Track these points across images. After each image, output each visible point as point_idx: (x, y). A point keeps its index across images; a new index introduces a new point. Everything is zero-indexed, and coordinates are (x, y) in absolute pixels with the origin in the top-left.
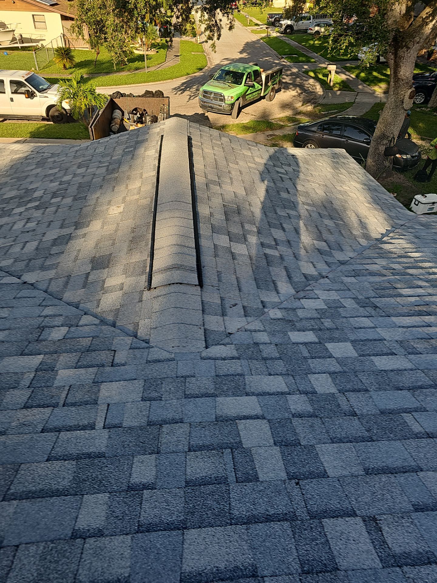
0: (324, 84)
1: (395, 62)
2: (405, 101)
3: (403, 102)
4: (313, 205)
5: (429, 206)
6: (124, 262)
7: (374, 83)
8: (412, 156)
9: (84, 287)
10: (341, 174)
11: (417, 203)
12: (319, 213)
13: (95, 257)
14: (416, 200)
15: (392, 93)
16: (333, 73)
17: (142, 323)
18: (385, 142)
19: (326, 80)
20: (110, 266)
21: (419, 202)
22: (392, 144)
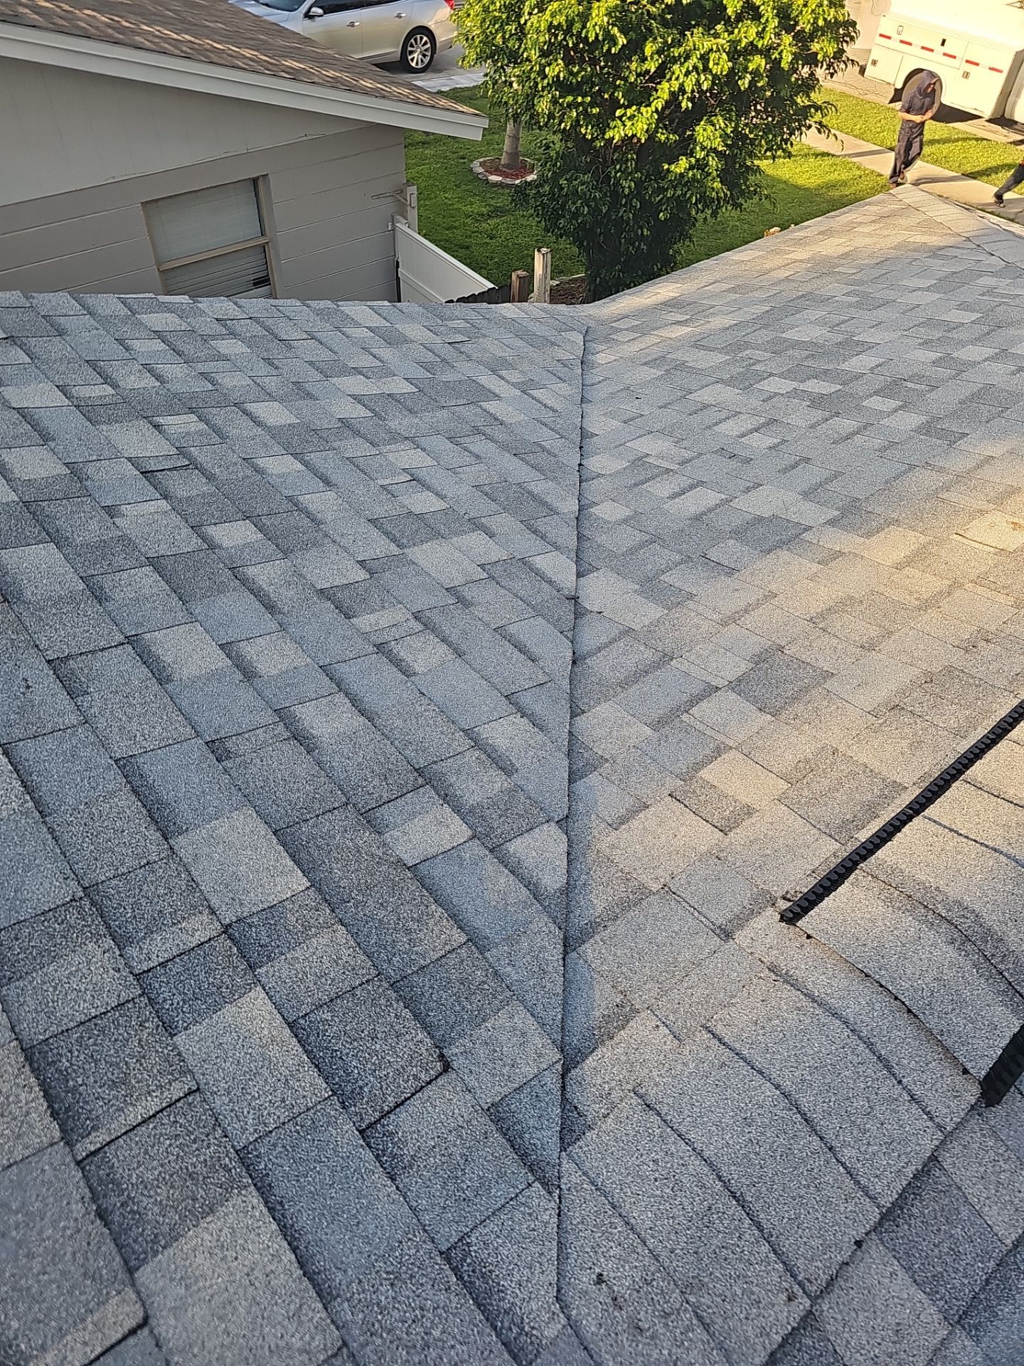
6: (834, 736)
9: (658, 725)
13: (781, 649)
17: (641, 1027)
20: (783, 716)
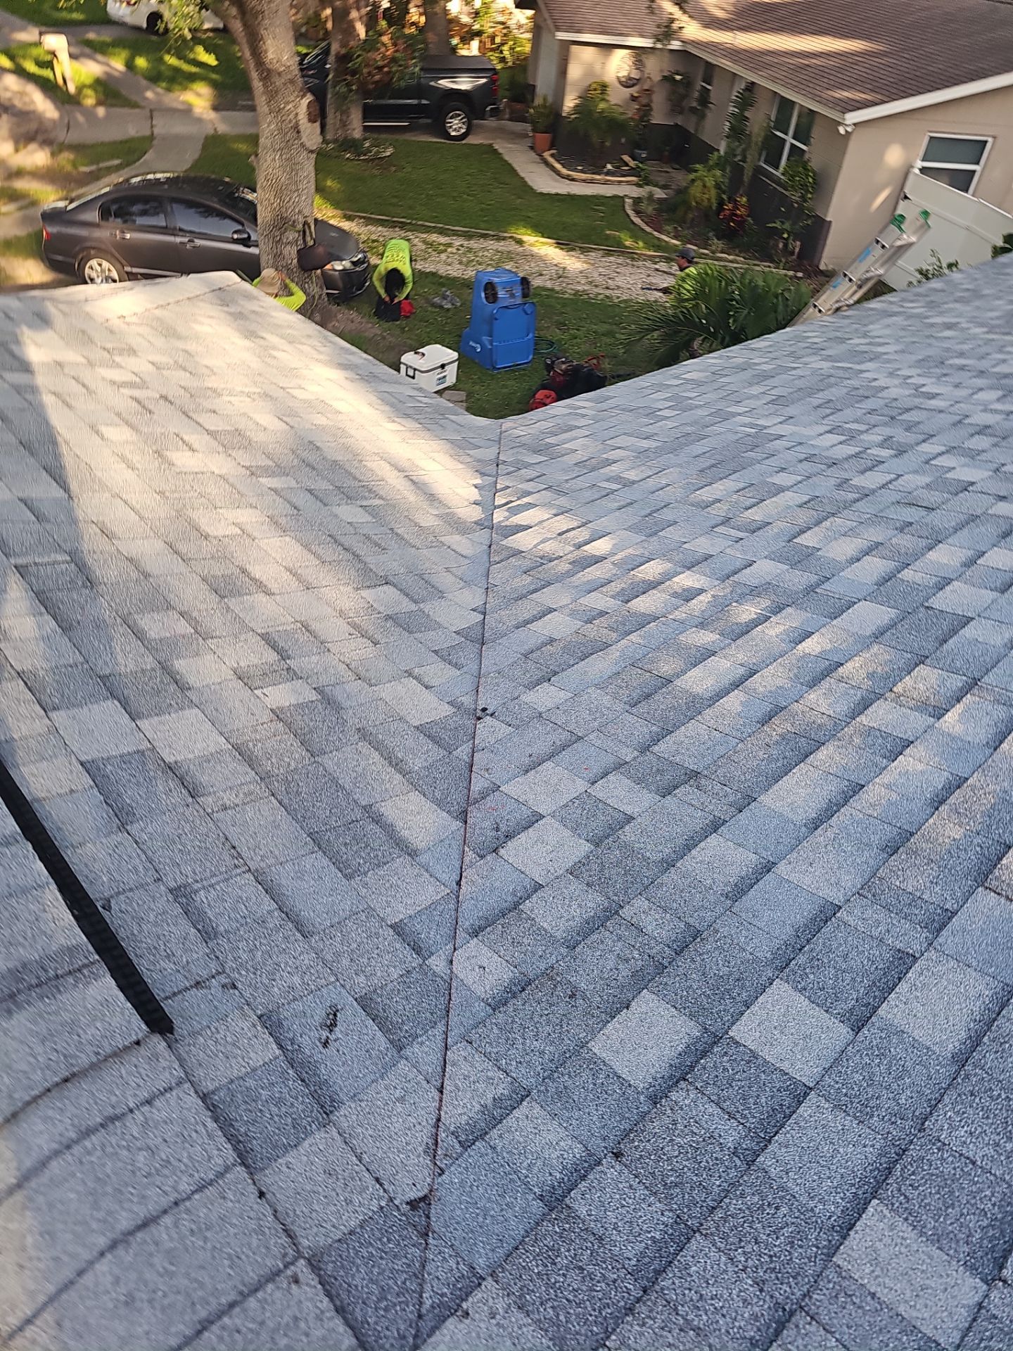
0: (50, 88)
1: (245, 25)
2: (302, 128)
3: (298, 132)
4: (279, 470)
5: (436, 375)
7: (180, 84)
8: (353, 263)
10: (274, 348)
11: (411, 372)
12: (310, 491)
14: (408, 367)
15: (266, 109)
16: (63, 55)
18: (291, 235)
19: (51, 76)
21: (415, 370)
22: (308, 239)
